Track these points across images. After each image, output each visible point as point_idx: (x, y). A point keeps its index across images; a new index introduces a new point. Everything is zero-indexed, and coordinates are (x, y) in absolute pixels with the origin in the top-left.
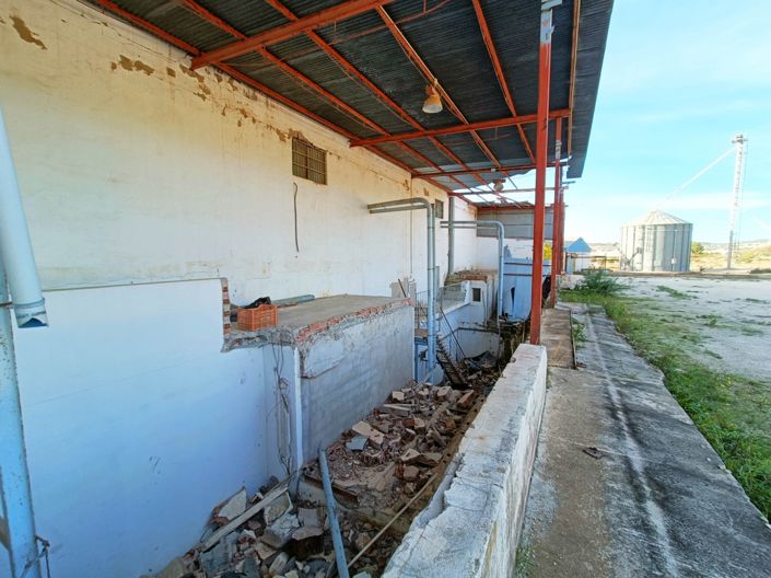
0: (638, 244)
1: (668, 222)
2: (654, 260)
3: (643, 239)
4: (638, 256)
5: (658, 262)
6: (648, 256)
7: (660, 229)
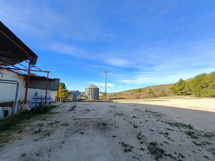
0: (89, 93)
1: (94, 88)
2: (92, 96)
3: (90, 91)
4: (89, 95)
5: (93, 97)
6: (91, 95)
7: (93, 89)
